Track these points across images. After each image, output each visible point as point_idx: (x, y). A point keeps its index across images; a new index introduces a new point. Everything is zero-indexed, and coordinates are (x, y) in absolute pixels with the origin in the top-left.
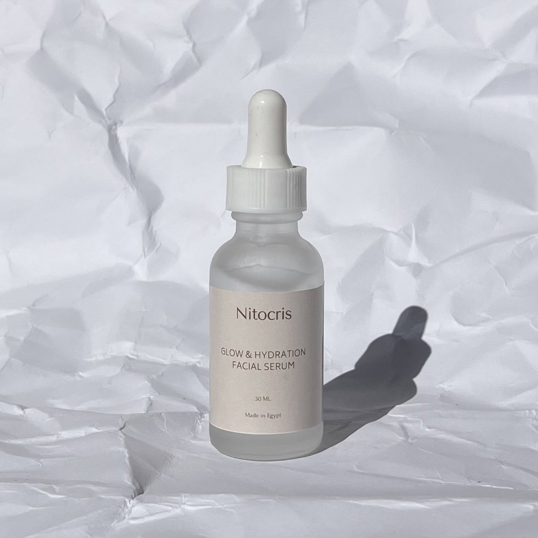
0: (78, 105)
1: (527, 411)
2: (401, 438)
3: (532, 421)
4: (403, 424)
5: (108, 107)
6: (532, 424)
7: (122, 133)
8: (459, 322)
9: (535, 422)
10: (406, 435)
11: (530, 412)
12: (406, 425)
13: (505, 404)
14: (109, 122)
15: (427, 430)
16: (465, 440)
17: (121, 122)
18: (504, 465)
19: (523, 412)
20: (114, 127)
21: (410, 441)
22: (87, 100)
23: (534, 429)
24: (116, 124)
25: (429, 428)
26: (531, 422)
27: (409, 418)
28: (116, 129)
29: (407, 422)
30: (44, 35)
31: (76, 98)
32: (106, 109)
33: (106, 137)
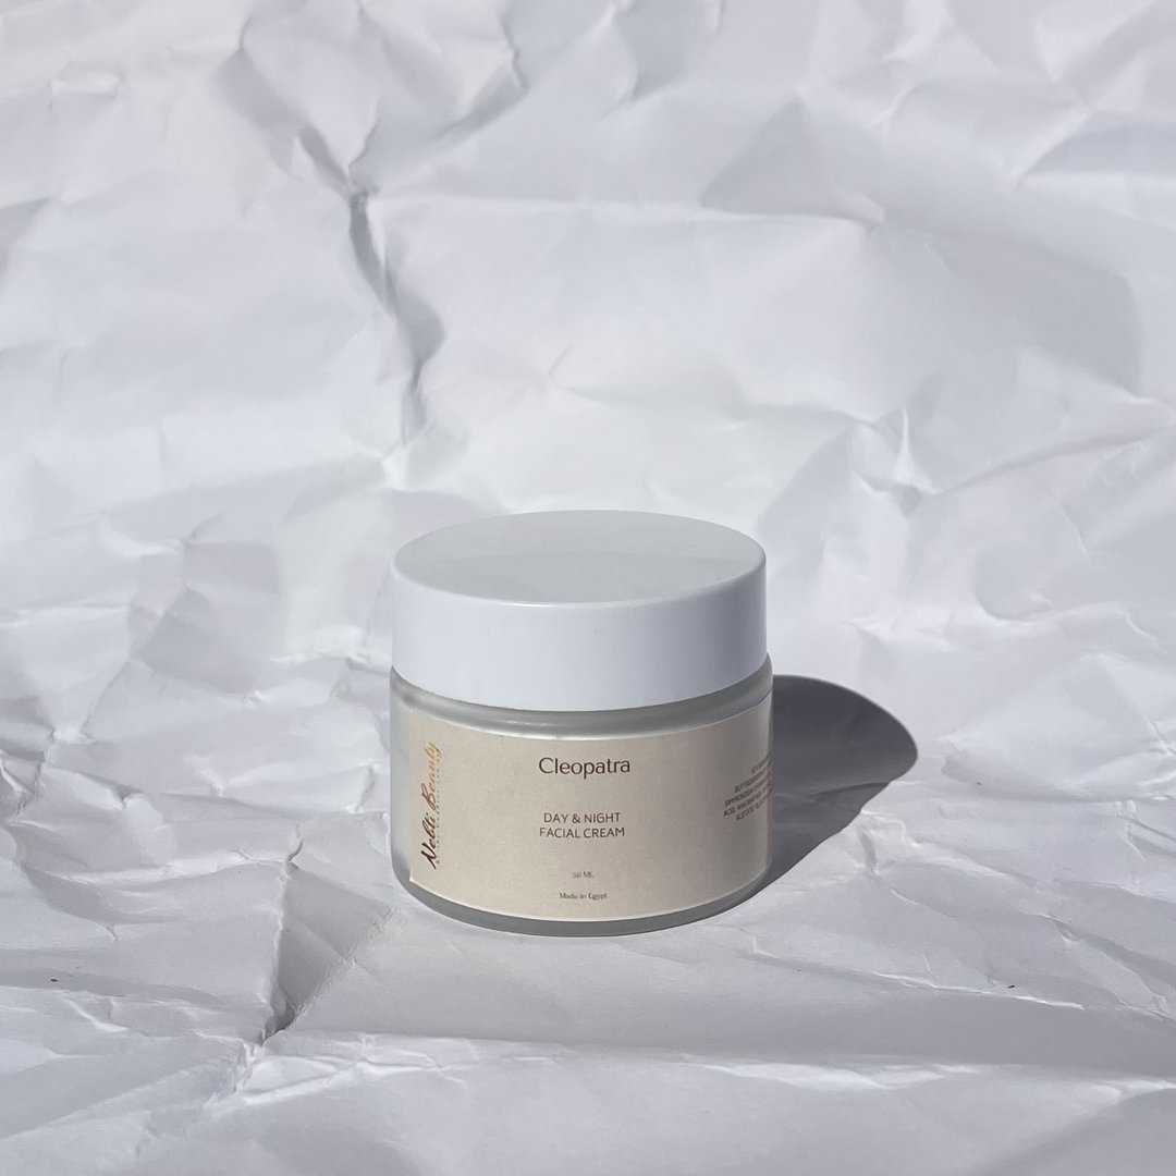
0: (301, 157)
1: (1119, 803)
2: (860, 866)
3: (1129, 827)
4: (865, 832)
5: (353, 163)
6: (1129, 834)
7: (375, 210)
8: (990, 611)
9: (1135, 829)
10: (871, 858)
11: (1125, 805)
12: (873, 834)
13: (1074, 783)
14: (355, 190)
15: (915, 845)
16: (989, 870)
17: (376, 190)
18: (1065, 935)
19: (1110, 804)
20: (362, 200)
21: (877, 872)
22: (316, 146)
23: (1131, 845)
24: (365, 194)
25: (918, 842)
26: (1126, 828)
27: (879, 818)
28: (364, 204)
29: (875, 827)
30: (248, 25)
31: (297, 143)
32: (350, 166)
33: (345, 218)
